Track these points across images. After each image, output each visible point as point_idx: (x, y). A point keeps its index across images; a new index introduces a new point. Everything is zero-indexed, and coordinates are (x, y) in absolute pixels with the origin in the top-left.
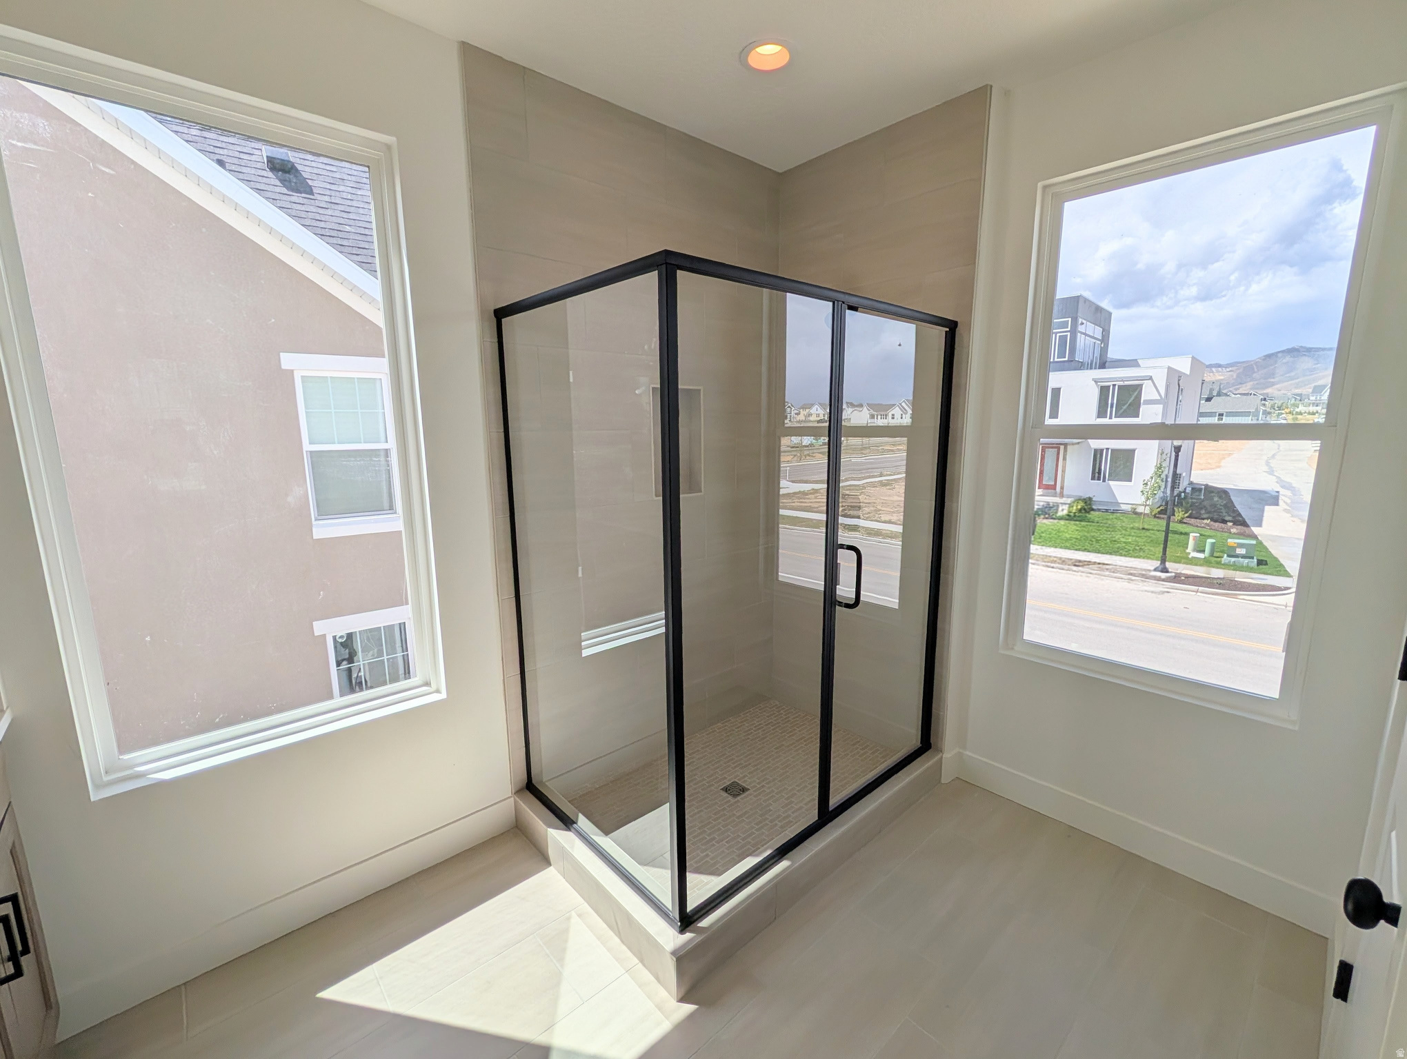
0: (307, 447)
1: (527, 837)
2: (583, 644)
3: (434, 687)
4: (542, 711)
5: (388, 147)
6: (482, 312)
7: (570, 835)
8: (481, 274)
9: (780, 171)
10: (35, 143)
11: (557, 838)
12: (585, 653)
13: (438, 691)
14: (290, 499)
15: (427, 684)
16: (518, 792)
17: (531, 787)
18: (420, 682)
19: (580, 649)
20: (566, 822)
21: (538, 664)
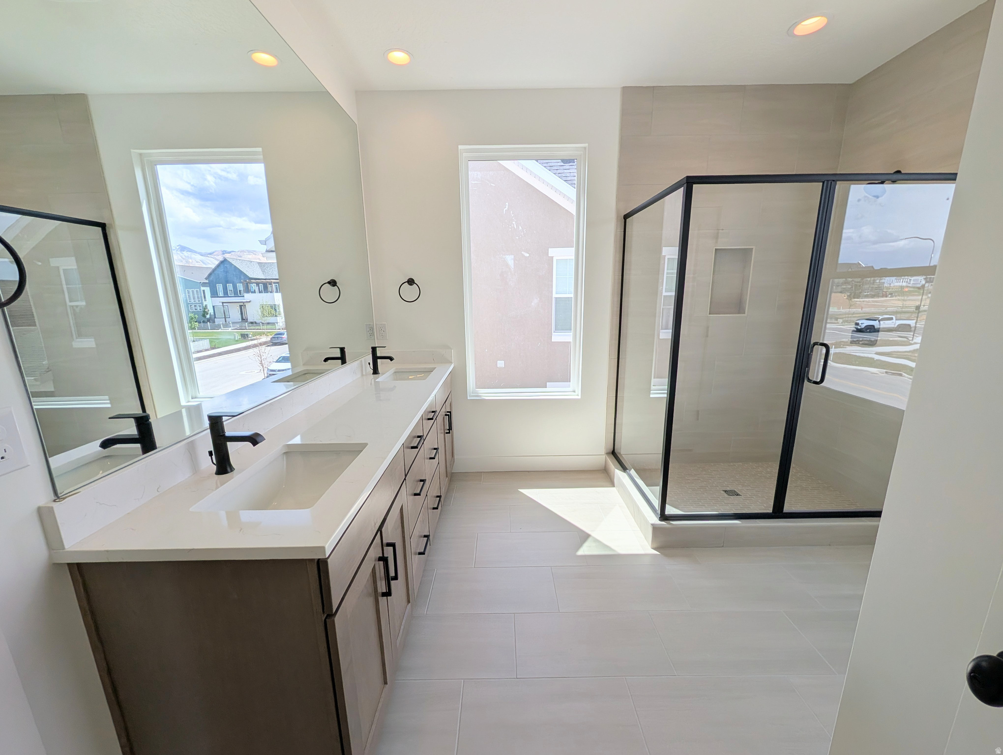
0: (555, 295)
1: (608, 474)
2: (651, 392)
3: (576, 393)
4: (625, 418)
5: (585, 148)
6: (618, 217)
7: (625, 474)
8: (618, 199)
9: (851, 82)
10: (477, 181)
11: (618, 474)
12: (652, 396)
13: (578, 395)
14: (533, 304)
15: (574, 392)
16: (607, 454)
17: (614, 453)
18: (571, 390)
19: (650, 394)
20: (624, 468)
21: (626, 394)
